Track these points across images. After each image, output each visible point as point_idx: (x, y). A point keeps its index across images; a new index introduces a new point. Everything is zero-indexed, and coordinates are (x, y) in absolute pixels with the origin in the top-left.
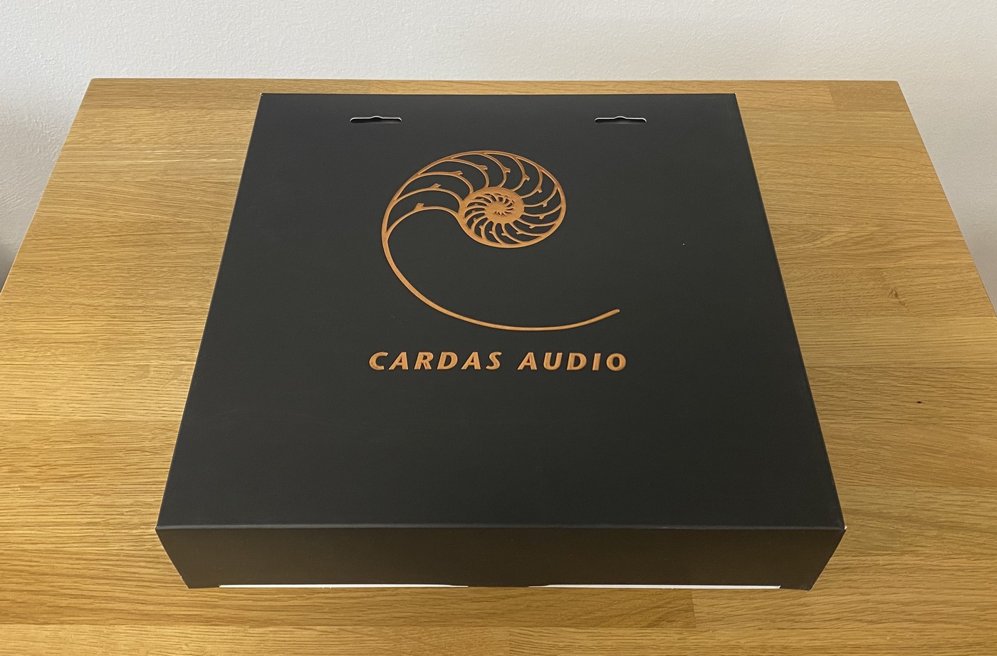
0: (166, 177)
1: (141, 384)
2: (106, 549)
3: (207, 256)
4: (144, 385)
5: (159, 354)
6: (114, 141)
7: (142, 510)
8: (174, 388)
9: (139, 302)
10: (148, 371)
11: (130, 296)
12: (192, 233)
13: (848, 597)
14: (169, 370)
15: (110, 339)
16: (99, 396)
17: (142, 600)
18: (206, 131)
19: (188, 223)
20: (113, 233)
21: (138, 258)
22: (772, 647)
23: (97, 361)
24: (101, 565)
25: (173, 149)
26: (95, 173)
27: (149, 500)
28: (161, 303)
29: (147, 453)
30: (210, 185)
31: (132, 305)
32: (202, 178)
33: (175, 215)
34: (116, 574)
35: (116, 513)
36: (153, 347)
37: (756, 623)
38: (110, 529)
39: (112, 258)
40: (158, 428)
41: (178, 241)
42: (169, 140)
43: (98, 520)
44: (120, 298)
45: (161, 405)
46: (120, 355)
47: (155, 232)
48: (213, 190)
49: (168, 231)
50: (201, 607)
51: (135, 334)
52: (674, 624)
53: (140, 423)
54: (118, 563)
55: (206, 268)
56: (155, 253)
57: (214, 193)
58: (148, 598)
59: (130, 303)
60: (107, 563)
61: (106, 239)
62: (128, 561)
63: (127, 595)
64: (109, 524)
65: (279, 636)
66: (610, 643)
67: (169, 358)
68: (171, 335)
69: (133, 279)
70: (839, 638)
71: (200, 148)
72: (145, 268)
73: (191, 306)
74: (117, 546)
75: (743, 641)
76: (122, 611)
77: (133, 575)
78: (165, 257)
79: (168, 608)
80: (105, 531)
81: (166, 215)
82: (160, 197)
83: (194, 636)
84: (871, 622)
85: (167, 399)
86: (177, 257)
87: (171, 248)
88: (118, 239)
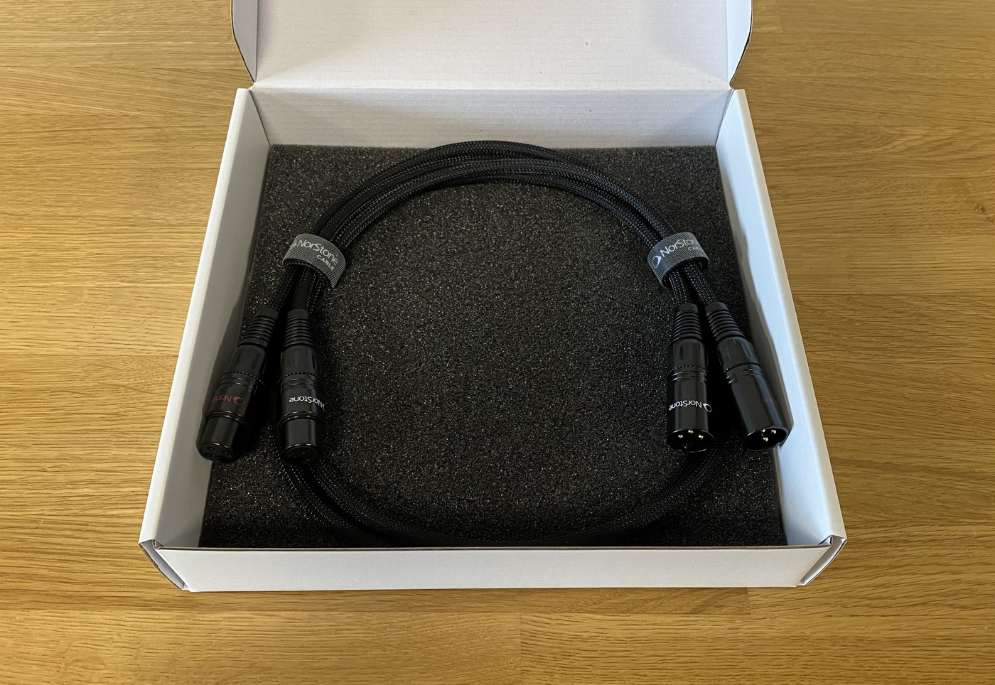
0: (111, 62)
1: (72, 311)
2: (23, 513)
3: (157, 156)
4: (77, 311)
5: (95, 273)
6: (49, 20)
7: (68, 464)
8: (113, 315)
9: (74, 211)
10: (82, 295)
11: (63, 204)
12: (140, 129)
13: (937, 576)
14: (107, 293)
15: (36, 255)
16: (20, 324)
17: (67, 578)
18: (161, 9)
19: (135, 117)
20: (44, 128)
21: (73, 158)
22: (844, 638)
23: (20, 282)
24: (16, 533)
25: (120, 29)
26: (25, 56)
27: (79, 453)
28: (99, 212)
29: (76, 395)
30: (164, 72)
31: (65, 214)
32: (152, 64)
33: (120, 107)
34: (34, 545)
35: (35, 469)
36: (89, 265)
37: (824, 609)
38: (29, 489)
39: (43, 157)
40: (91, 364)
41: (121, 138)
42: (115, 19)
43: (13, 478)
44: (51, 206)
45: (96, 336)
46: (48, 275)
47: (95, 127)
48: (167, 78)
49: (111, 126)
50: (138, 587)
51: (68, 250)
52: (724, 610)
53: (70, 357)
54: (37, 531)
55: (154, 170)
56: (95, 153)
57: (169, 81)
58: (73, 576)
59: (62, 212)
60: (23, 531)
61: (35, 135)
62: (49, 529)
63: (45, 572)
64: (26, 483)
65: (235, 623)
66: (644, 633)
67: (107, 279)
68: (111, 251)
69: (68, 183)
70: (926, 628)
71: (153, 29)
72: (82, 171)
73: (135, 216)
74: (36, 511)
75: (808, 632)
76: (39, 592)
77: (54, 547)
78: (106, 158)
79: (98, 588)
80: (21, 491)
81: (110, 107)
82: (103, 86)
83: (129, 623)
84: (964, 608)
85: (104, 328)
86: (120, 158)
87: (114, 146)
88: (50, 135)
